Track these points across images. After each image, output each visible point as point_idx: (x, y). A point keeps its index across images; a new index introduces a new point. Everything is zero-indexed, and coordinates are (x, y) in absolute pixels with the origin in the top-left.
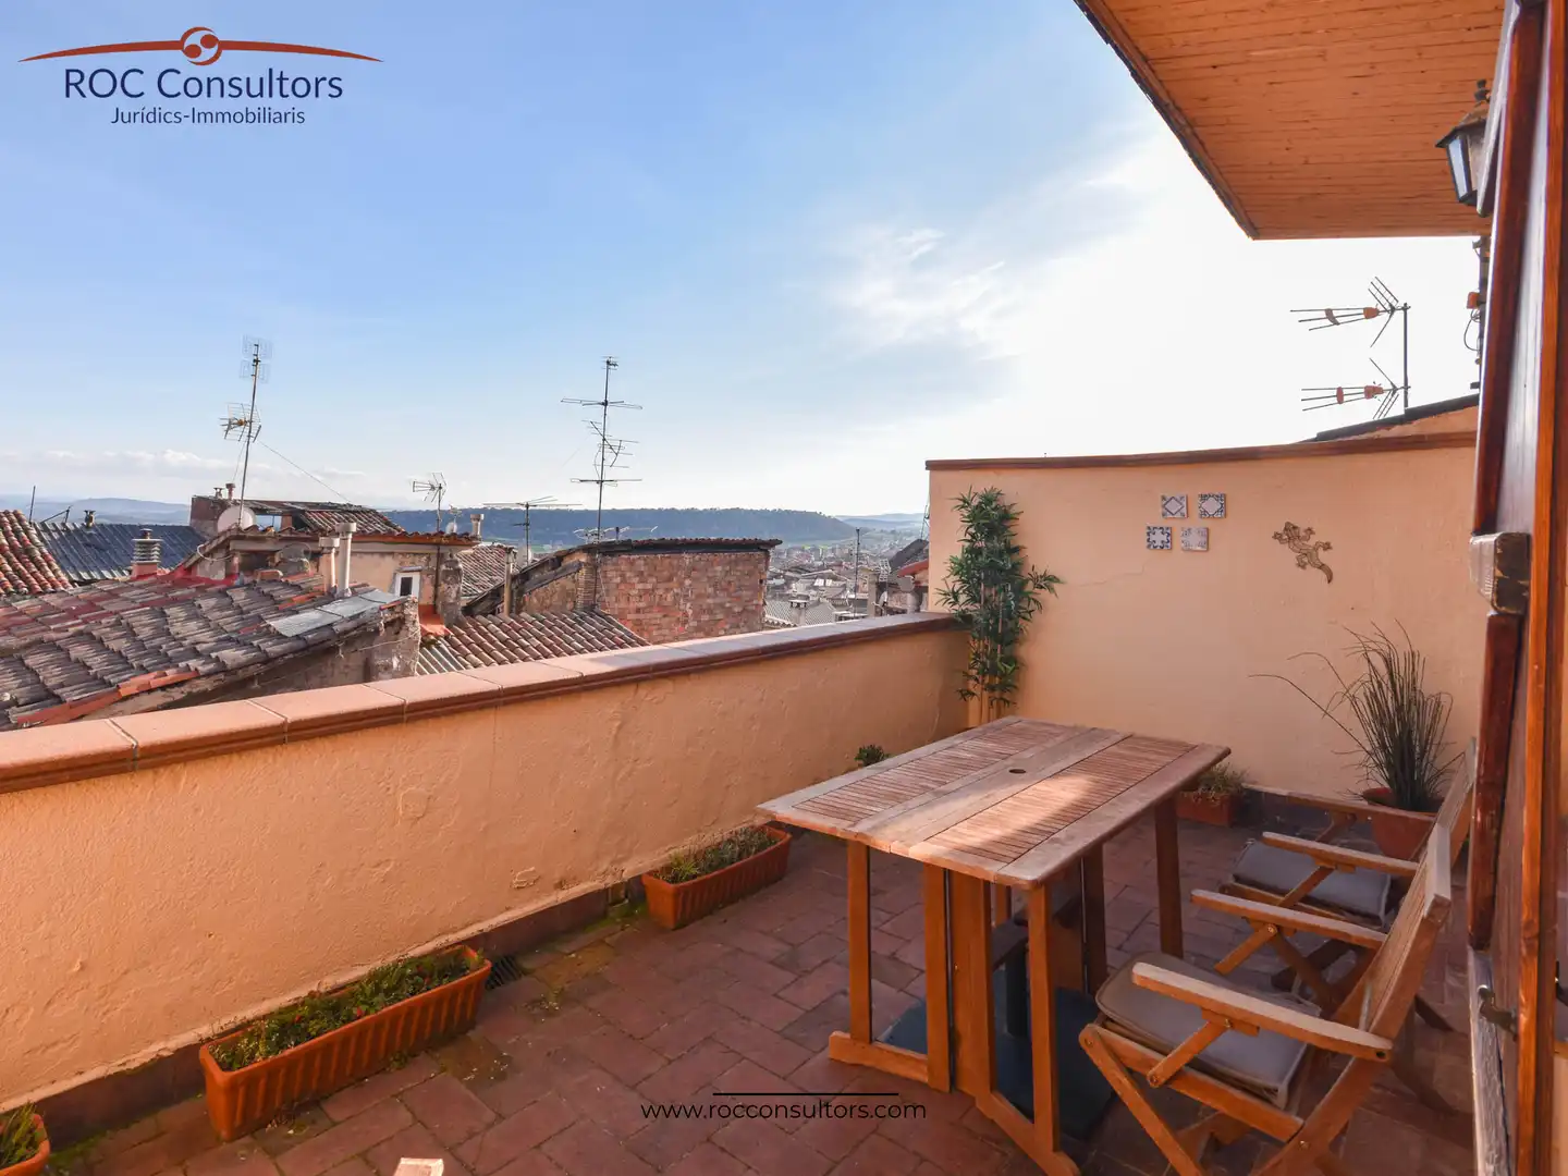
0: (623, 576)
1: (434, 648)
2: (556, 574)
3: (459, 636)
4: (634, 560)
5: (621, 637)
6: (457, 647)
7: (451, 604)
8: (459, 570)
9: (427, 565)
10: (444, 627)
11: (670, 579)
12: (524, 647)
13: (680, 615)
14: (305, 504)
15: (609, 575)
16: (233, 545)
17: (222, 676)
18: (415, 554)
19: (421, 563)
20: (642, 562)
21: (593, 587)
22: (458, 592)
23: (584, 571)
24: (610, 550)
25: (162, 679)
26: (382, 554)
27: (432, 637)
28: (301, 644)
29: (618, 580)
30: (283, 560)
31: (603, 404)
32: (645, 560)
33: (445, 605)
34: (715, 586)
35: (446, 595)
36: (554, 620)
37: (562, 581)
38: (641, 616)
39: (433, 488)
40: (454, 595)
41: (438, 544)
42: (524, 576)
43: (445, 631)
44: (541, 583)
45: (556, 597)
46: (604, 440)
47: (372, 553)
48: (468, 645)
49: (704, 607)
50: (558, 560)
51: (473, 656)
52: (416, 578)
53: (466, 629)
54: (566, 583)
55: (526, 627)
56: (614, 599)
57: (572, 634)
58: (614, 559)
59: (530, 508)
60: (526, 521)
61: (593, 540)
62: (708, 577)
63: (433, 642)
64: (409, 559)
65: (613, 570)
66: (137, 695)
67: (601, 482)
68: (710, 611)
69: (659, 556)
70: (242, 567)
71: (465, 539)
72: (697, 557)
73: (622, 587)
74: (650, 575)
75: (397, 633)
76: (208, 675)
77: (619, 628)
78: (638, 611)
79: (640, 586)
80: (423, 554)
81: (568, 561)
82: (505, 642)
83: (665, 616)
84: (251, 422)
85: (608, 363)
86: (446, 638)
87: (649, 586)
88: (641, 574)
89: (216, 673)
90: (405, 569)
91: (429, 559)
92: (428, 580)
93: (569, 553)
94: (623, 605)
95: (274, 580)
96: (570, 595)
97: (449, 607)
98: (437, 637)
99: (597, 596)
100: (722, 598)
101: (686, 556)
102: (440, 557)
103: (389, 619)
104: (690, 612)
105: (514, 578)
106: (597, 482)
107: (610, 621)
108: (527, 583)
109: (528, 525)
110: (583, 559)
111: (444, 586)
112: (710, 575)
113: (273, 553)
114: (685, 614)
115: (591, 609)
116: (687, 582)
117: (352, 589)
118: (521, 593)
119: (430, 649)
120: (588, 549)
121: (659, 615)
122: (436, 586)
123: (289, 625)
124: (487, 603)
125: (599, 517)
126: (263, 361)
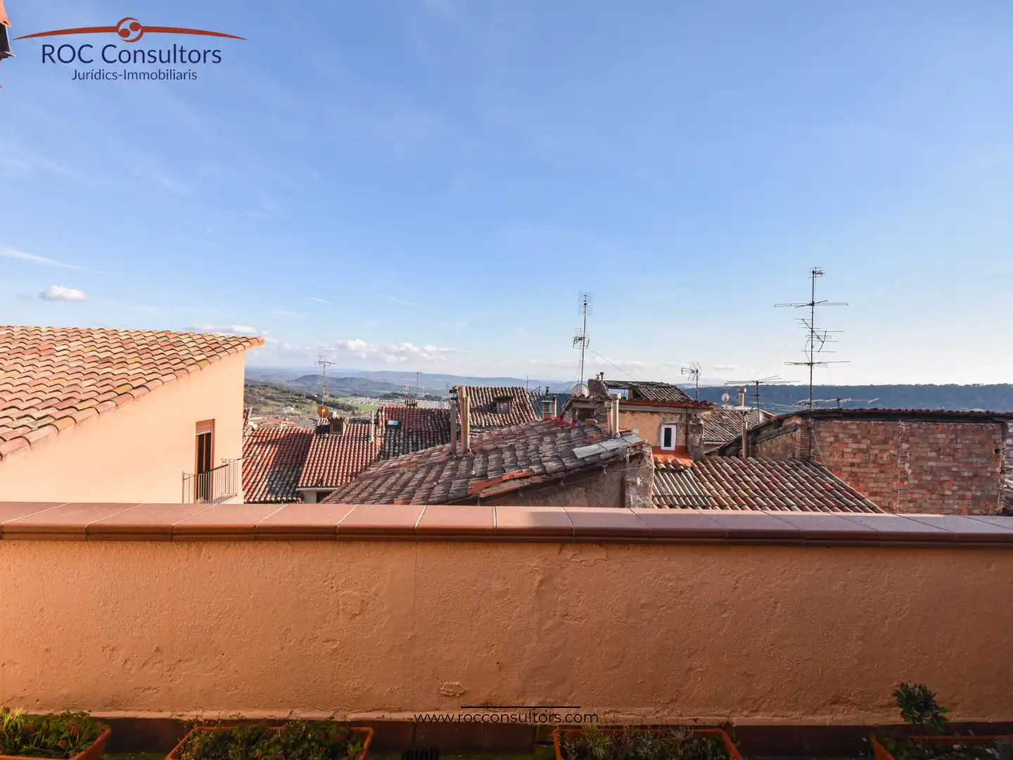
0: (836, 436)
1: (683, 474)
2: (779, 431)
3: (701, 469)
4: (847, 425)
5: (832, 484)
6: (698, 476)
7: (696, 447)
8: (701, 425)
9: (680, 420)
10: (692, 461)
11: (885, 442)
12: (746, 482)
13: (898, 473)
14: (640, 382)
15: (823, 434)
16: (575, 405)
17: (545, 476)
18: (673, 414)
19: (676, 419)
20: (855, 427)
21: (808, 443)
22: (701, 439)
23: (799, 430)
24: (823, 416)
25: (521, 474)
26: (652, 413)
27: (682, 467)
28: (582, 464)
29: (832, 439)
30: (598, 414)
31: (811, 305)
32: (857, 425)
33: (693, 447)
34: (938, 451)
35: (693, 440)
36: (773, 465)
37: (784, 437)
38: (855, 469)
39: (693, 372)
40: (698, 441)
41: (687, 408)
42: (756, 432)
43: (692, 464)
44: (769, 437)
45: (779, 449)
46: (812, 332)
47: (647, 412)
48: (706, 475)
49: (925, 468)
50: (780, 421)
51: (708, 483)
52: (674, 429)
53: (706, 464)
54: (784, 438)
55: (750, 467)
56: (828, 453)
57: (787, 477)
58: (827, 423)
59: (759, 384)
60: (757, 392)
61: (805, 408)
62: (929, 443)
63: (682, 470)
64: (670, 416)
65: (825, 433)
66: (509, 480)
67: (811, 364)
68: (932, 471)
69: (872, 422)
70: (580, 417)
71: (705, 405)
72: (915, 425)
73: (836, 445)
74: (864, 437)
75: (640, 463)
76: (539, 474)
77: (831, 477)
78: (852, 465)
79: (855, 446)
80: (678, 414)
81: (787, 423)
82: (732, 476)
83: (881, 472)
84: (584, 338)
85: (813, 272)
86: (692, 469)
87: (863, 446)
88: (854, 436)
89: (543, 474)
90: (667, 422)
91: (681, 417)
92: (681, 431)
93: (788, 417)
94: (836, 458)
95: (593, 425)
96: (787, 447)
97: (696, 449)
98: (686, 467)
99: (812, 450)
100: (946, 462)
101: (903, 423)
102: (689, 416)
103: (633, 454)
104: (910, 472)
105: (749, 433)
106: (809, 364)
107: (823, 470)
108: (759, 437)
109: (758, 396)
110: (798, 422)
111: (691, 435)
112: (931, 441)
113: (593, 410)
114: (904, 472)
115: (806, 460)
116: (905, 446)
117: (621, 433)
118: (754, 443)
119: (680, 475)
120: (802, 415)
121: (876, 470)
122: (687, 434)
123: (582, 451)
124: (732, 449)
125: (810, 391)
126: (588, 304)
